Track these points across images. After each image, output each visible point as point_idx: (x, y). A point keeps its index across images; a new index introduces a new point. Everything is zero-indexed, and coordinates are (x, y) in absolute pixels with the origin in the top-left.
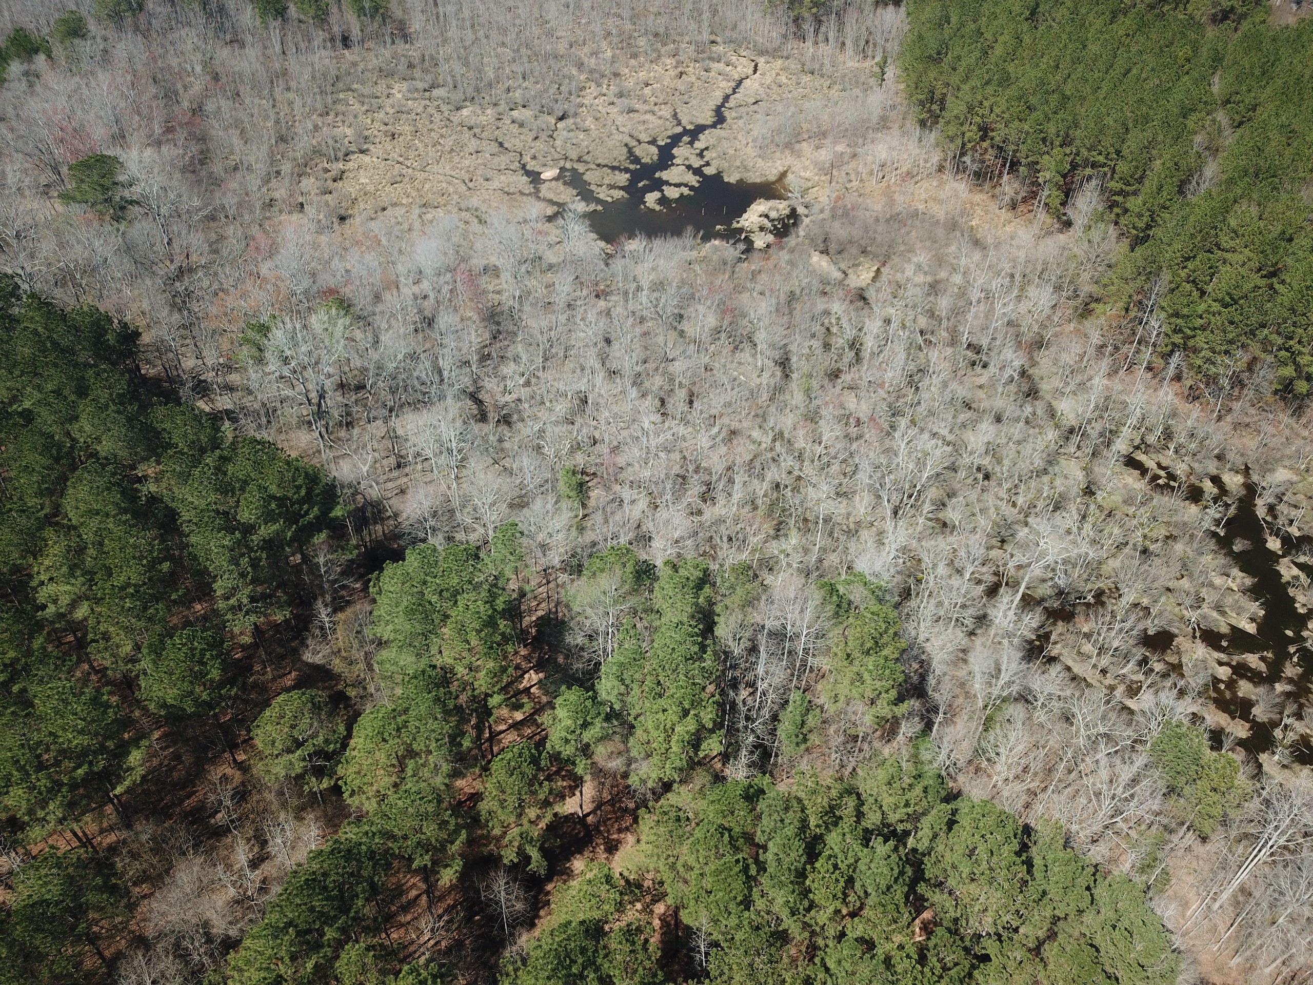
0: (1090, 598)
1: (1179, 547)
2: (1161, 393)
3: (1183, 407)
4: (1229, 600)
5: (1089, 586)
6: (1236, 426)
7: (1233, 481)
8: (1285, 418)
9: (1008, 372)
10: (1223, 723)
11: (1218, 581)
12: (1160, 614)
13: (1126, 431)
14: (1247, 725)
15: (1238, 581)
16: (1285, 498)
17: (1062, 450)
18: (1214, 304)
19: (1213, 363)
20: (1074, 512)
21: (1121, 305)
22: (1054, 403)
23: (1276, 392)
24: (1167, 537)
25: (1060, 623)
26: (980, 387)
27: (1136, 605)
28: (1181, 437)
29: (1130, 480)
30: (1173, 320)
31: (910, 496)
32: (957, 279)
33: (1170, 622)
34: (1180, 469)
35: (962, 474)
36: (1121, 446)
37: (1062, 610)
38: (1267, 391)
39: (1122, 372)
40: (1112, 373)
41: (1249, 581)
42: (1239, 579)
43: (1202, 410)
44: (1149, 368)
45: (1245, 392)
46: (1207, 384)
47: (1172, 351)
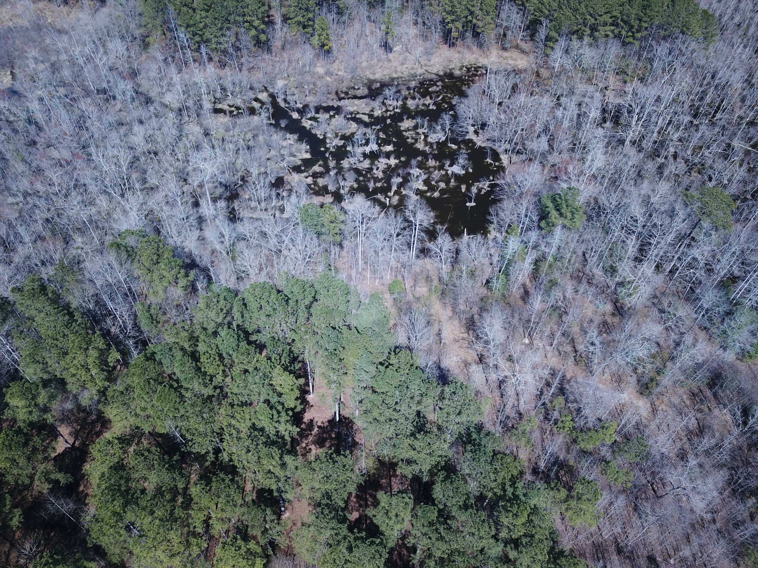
0: (240, 182)
1: (261, 138)
2: (208, 70)
3: (222, 73)
4: (293, 149)
5: (236, 177)
6: (250, 70)
7: (264, 96)
8: (266, 57)
9: (129, 94)
10: (322, 200)
11: (285, 143)
12: (272, 172)
13: (204, 97)
14: (330, 195)
15: (292, 139)
16: (288, 93)
17: (182, 122)
18: (202, 12)
19: (221, 43)
20: (207, 147)
21: (159, 33)
22: (162, 101)
23: (255, 45)
24: (253, 137)
25: (235, 201)
26: (120, 110)
27: (259, 174)
28: (230, 87)
29: (222, 120)
30: (189, 29)
31: (125, 184)
32: (63, 57)
33: (277, 172)
34: (239, 102)
35: (142, 159)
36: (207, 106)
37: (232, 194)
38: (251, 46)
39: (184, 69)
40: (180, 71)
41: (296, 137)
42: (292, 138)
43: (231, 70)
44: (194, 61)
45: (243, 52)
46: (225, 56)
47: (199, 46)
